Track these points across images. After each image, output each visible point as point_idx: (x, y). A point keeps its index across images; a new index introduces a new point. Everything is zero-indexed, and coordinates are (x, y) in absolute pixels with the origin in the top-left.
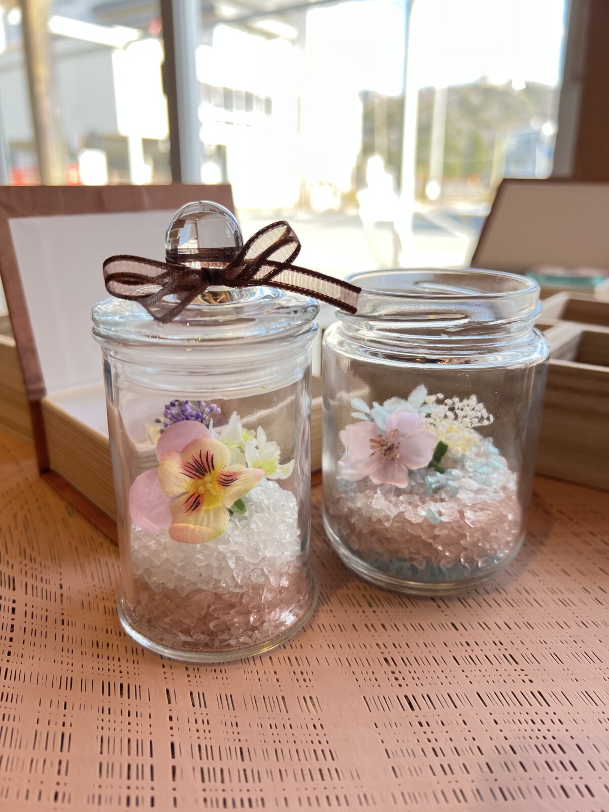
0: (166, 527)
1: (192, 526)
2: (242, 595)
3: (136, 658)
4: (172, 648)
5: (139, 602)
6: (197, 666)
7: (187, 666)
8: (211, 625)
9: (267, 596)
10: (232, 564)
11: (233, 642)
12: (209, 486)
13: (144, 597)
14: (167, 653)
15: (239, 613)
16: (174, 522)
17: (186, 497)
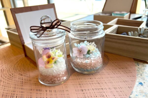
0: (44, 66)
1: (48, 66)
2: (57, 76)
3: (41, 86)
4: (47, 84)
5: (41, 77)
6: (51, 86)
7: (49, 86)
8: (52, 80)
9: (61, 75)
10: (55, 71)
11: (56, 82)
12: (50, 60)
13: (42, 76)
14: (46, 85)
15: (56, 78)
16: (45, 65)
17: (47, 61)
